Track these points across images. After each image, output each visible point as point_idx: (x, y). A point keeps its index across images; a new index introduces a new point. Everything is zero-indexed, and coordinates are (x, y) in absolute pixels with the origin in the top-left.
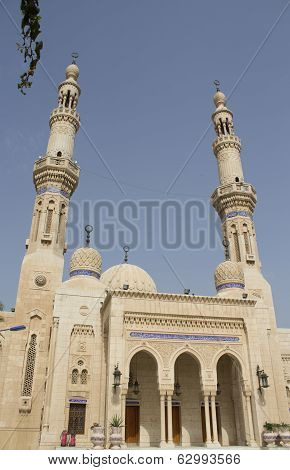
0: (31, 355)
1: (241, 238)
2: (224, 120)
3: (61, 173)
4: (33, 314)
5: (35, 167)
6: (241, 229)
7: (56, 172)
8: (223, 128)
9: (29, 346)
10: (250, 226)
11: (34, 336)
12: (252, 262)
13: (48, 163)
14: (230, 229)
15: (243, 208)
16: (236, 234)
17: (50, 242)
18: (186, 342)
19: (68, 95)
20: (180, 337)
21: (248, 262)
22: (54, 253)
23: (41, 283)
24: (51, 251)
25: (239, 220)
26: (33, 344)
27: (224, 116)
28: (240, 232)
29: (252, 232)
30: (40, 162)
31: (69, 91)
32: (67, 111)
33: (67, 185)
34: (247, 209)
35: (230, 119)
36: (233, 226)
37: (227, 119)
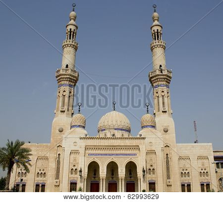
0: (59, 162)
1: (161, 99)
2: (156, 31)
3: (67, 76)
4: (58, 145)
5: (56, 74)
7: (65, 76)
9: (57, 159)
10: (165, 92)
11: (59, 154)
12: (165, 112)
13: (61, 72)
14: (155, 94)
15: (162, 83)
16: (158, 97)
17: (64, 111)
18: (112, 157)
19: (71, 32)
20: (109, 155)
21: (163, 112)
22: (66, 116)
23: (61, 131)
24: (65, 115)
25: (160, 89)
26: (59, 158)
27: (156, 28)
29: (167, 95)
30: (58, 71)
31: (71, 29)
32: (70, 42)
33: (71, 82)
34: (165, 83)
35: (160, 30)
36: (157, 93)
37: (158, 30)
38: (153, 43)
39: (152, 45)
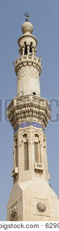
1: (32, 148)
2: (28, 43)
6: (32, 139)
8: (27, 49)
10: (41, 137)
12: (40, 171)
14: (21, 139)
16: (27, 143)
21: (36, 170)
25: (32, 130)
27: (29, 40)
28: (31, 141)
29: (43, 144)
34: (40, 122)
35: (34, 44)
36: (25, 135)
37: (32, 43)
38: (20, 59)
39: (19, 62)
